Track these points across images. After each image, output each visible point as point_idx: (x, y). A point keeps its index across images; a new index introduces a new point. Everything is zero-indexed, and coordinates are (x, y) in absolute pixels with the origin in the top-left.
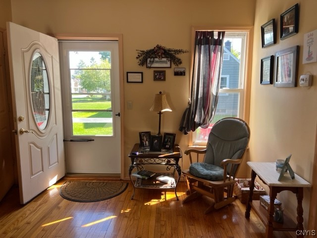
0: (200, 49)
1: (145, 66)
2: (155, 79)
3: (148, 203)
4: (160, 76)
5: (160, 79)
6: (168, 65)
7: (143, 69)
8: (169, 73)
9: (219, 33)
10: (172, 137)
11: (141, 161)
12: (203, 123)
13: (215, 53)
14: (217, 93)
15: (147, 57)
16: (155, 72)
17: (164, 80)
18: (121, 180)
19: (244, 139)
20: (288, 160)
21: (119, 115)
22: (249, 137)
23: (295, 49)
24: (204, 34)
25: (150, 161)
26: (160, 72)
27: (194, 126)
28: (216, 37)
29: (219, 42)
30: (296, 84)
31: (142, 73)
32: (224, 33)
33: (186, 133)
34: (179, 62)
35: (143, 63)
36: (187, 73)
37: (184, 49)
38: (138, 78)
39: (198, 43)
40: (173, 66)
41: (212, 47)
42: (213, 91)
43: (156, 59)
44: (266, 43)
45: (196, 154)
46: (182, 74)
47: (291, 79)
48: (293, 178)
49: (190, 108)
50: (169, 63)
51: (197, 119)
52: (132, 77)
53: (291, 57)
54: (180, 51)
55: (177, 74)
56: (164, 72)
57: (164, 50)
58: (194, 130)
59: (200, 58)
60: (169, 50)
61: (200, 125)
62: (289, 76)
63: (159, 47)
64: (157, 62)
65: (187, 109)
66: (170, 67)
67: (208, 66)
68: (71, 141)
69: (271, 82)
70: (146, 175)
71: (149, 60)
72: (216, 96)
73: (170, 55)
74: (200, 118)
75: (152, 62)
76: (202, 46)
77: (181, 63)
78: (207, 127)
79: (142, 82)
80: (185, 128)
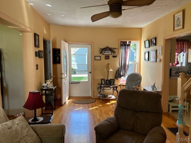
0: (122, 48)
1: (102, 54)
2: (106, 59)
3: (107, 104)
4: (107, 57)
5: (107, 59)
6: (110, 53)
7: (101, 55)
8: (111, 57)
9: (129, 42)
10: (113, 80)
11: (104, 89)
12: (124, 75)
13: (127, 49)
14: (129, 64)
15: (103, 50)
16: (105, 56)
17: (109, 59)
18: (92, 98)
19: (140, 80)
20: (154, 84)
21: (90, 72)
22: (141, 79)
23: (155, 50)
24: (124, 42)
25: (107, 89)
26: (107, 56)
27: (120, 76)
28: (128, 43)
29: (129, 45)
30: (156, 61)
31: (100, 56)
32: (131, 42)
33: (117, 79)
34: (115, 52)
35: (101, 53)
36: (117, 57)
37: (117, 48)
38: (99, 58)
39: (122, 45)
40: (112, 54)
41: (127, 47)
42: (127, 63)
43: (106, 51)
44: (146, 47)
45: (122, 86)
46: (116, 57)
47: (155, 59)
48: (156, 89)
49: (119, 70)
50: (111, 53)
51: (122, 74)
52: (97, 58)
53: (155, 53)
54: (115, 49)
55: (113, 57)
56: (109, 56)
57: (109, 48)
58: (120, 78)
59: (122, 51)
60: (111, 48)
61: (123, 76)
62: (154, 59)
63: (107, 47)
64: (106, 52)
65: (118, 70)
66: (111, 54)
67: (125, 54)
68: (71, 83)
69: (148, 60)
70: (104, 95)
71: (103, 51)
72: (128, 65)
73: (111, 50)
74: (123, 73)
75: (104, 52)
76: (123, 47)
77: (115, 53)
78: (125, 77)
79: (100, 60)
80: (117, 77)
